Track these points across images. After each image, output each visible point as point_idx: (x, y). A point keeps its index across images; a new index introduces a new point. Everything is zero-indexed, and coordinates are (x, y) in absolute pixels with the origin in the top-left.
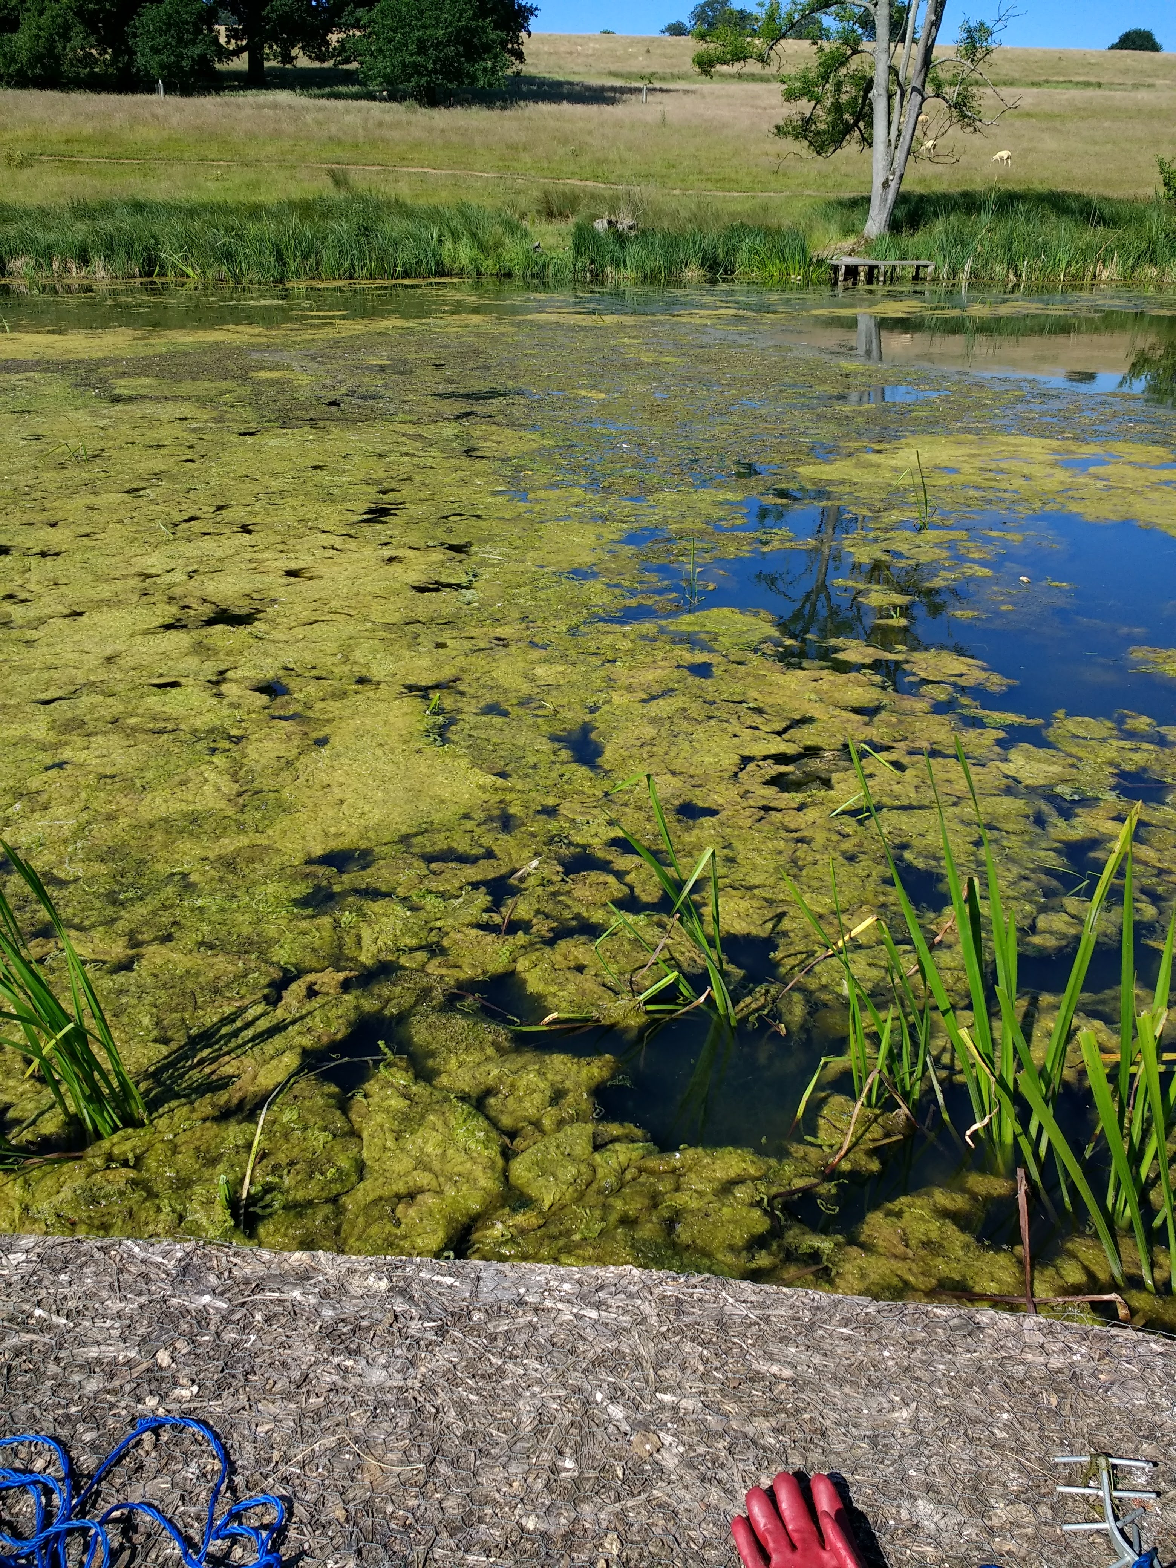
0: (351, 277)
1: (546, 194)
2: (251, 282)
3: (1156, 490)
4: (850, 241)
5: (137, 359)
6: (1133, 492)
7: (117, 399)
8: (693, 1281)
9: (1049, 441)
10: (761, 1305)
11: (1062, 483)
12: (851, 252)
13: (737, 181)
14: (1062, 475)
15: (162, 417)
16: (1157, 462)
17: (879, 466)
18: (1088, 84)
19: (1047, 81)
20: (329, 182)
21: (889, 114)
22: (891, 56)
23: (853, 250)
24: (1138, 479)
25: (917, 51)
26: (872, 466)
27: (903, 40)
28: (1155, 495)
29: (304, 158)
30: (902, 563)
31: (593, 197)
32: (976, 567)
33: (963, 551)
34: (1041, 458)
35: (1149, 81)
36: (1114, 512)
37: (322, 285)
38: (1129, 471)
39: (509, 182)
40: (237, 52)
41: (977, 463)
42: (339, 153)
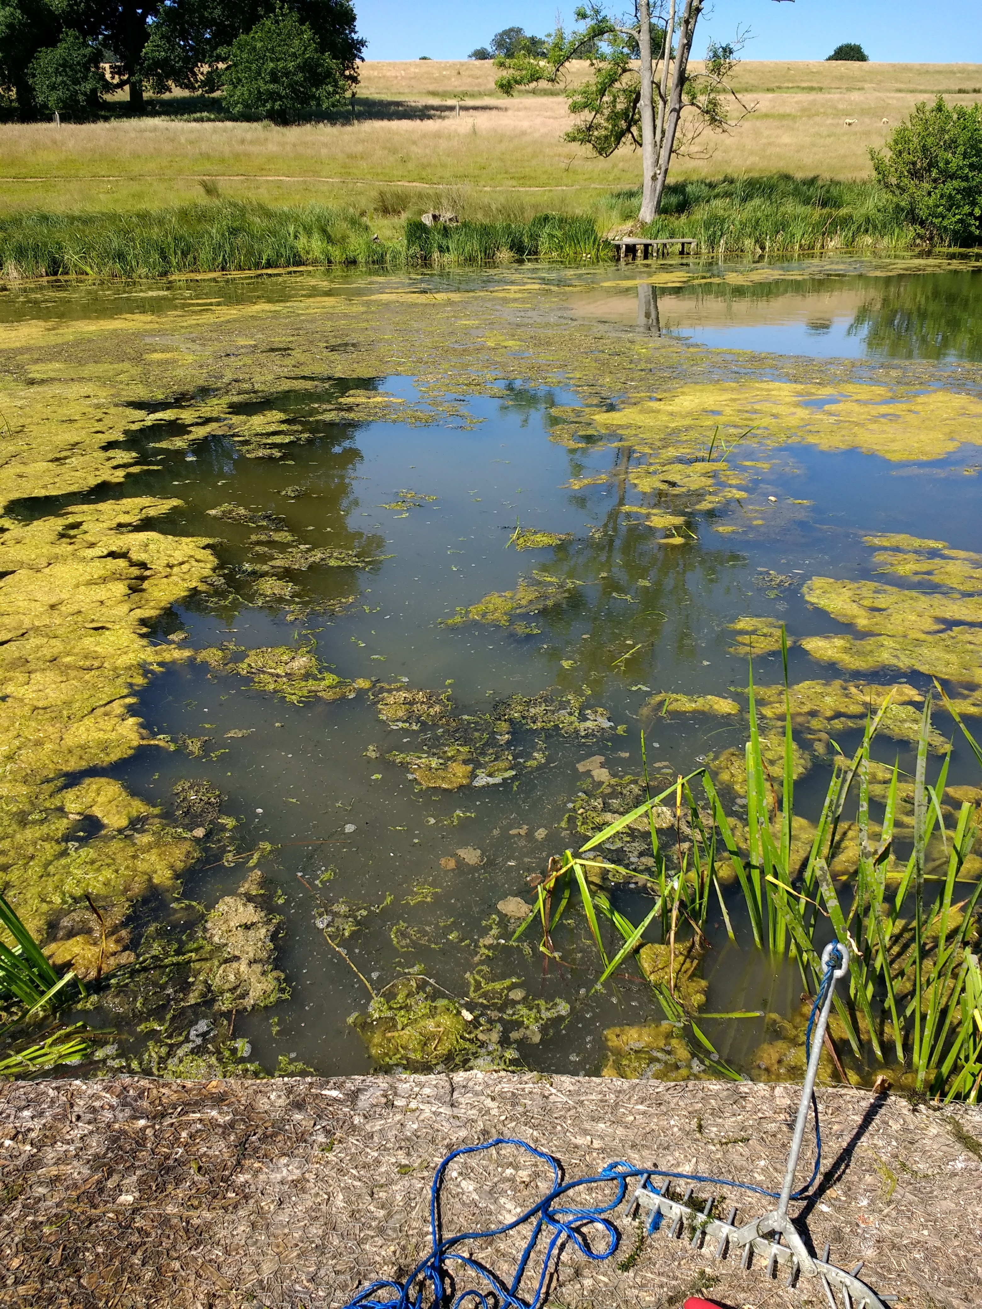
0: (223, 269)
1: (382, 194)
2: (140, 277)
3: (875, 422)
4: (629, 225)
5: (49, 347)
6: (857, 424)
7: (32, 382)
8: (525, 1078)
9: (794, 386)
10: (578, 1093)
11: (802, 419)
12: (630, 234)
13: (535, 178)
14: (803, 413)
15: (69, 396)
16: (878, 399)
17: (658, 411)
18: (812, 89)
19: (779, 88)
20: (202, 190)
21: (654, 121)
22: (652, 72)
23: (631, 232)
24: (862, 414)
25: (674, 67)
26: (653, 411)
27: (662, 57)
28: (874, 426)
29: (180, 171)
30: (676, 491)
31: (420, 196)
32: (734, 491)
33: (723, 479)
34: (788, 399)
35: (860, 85)
36: (842, 441)
37: (199, 277)
38: (856, 408)
39: (350, 186)
40: (121, 85)
41: (736, 405)
42: (208, 166)
